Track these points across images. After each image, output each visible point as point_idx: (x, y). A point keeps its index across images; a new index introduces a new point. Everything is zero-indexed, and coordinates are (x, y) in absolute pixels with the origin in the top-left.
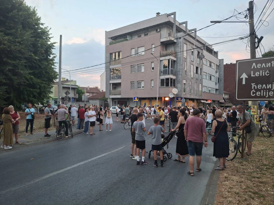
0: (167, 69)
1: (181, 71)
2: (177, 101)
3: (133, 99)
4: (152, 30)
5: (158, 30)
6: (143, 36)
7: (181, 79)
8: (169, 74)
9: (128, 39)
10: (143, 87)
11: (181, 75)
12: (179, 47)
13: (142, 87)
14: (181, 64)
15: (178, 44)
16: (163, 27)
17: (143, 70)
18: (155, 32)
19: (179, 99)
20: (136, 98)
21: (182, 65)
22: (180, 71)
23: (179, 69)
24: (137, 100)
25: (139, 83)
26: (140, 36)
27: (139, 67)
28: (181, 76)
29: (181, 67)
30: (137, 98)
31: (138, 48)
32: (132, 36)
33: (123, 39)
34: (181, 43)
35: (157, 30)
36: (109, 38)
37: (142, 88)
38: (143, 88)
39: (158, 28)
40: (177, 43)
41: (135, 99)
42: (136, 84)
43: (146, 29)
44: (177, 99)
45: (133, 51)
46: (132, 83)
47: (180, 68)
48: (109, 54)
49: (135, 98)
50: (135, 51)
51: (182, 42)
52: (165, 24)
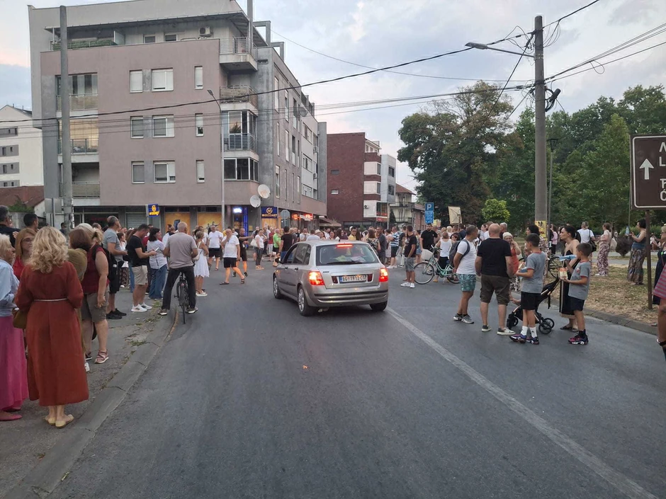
0: (241, 134)
1: (271, 143)
2: (263, 215)
3: (147, 209)
4: (188, 29)
5: (208, 32)
6: (160, 39)
7: (272, 163)
8: (245, 148)
9: (115, 40)
10: (171, 177)
11: (272, 153)
12: (263, 82)
13: (168, 178)
14: (271, 125)
15: (261, 76)
16: (218, 27)
17: (170, 133)
18: (196, 34)
19: (269, 211)
20: (154, 208)
21: (273, 128)
22: (268, 144)
23: (265, 139)
24: (157, 213)
25: (160, 166)
26: (152, 40)
27: (159, 123)
28: (271, 155)
29: (271, 134)
30: (157, 206)
31: (152, 70)
32: (125, 36)
33: (95, 39)
34: (268, 73)
35: (203, 31)
36: (50, 30)
37: (168, 181)
38: (174, 181)
39: (207, 26)
40: (260, 73)
41: (150, 211)
42: (150, 169)
43: (168, 24)
44: (264, 212)
45: (137, 77)
46: (137, 166)
47: (268, 136)
48: (54, 77)
49: (150, 207)
50: (144, 78)
51: (270, 71)
52: (227, 19)
